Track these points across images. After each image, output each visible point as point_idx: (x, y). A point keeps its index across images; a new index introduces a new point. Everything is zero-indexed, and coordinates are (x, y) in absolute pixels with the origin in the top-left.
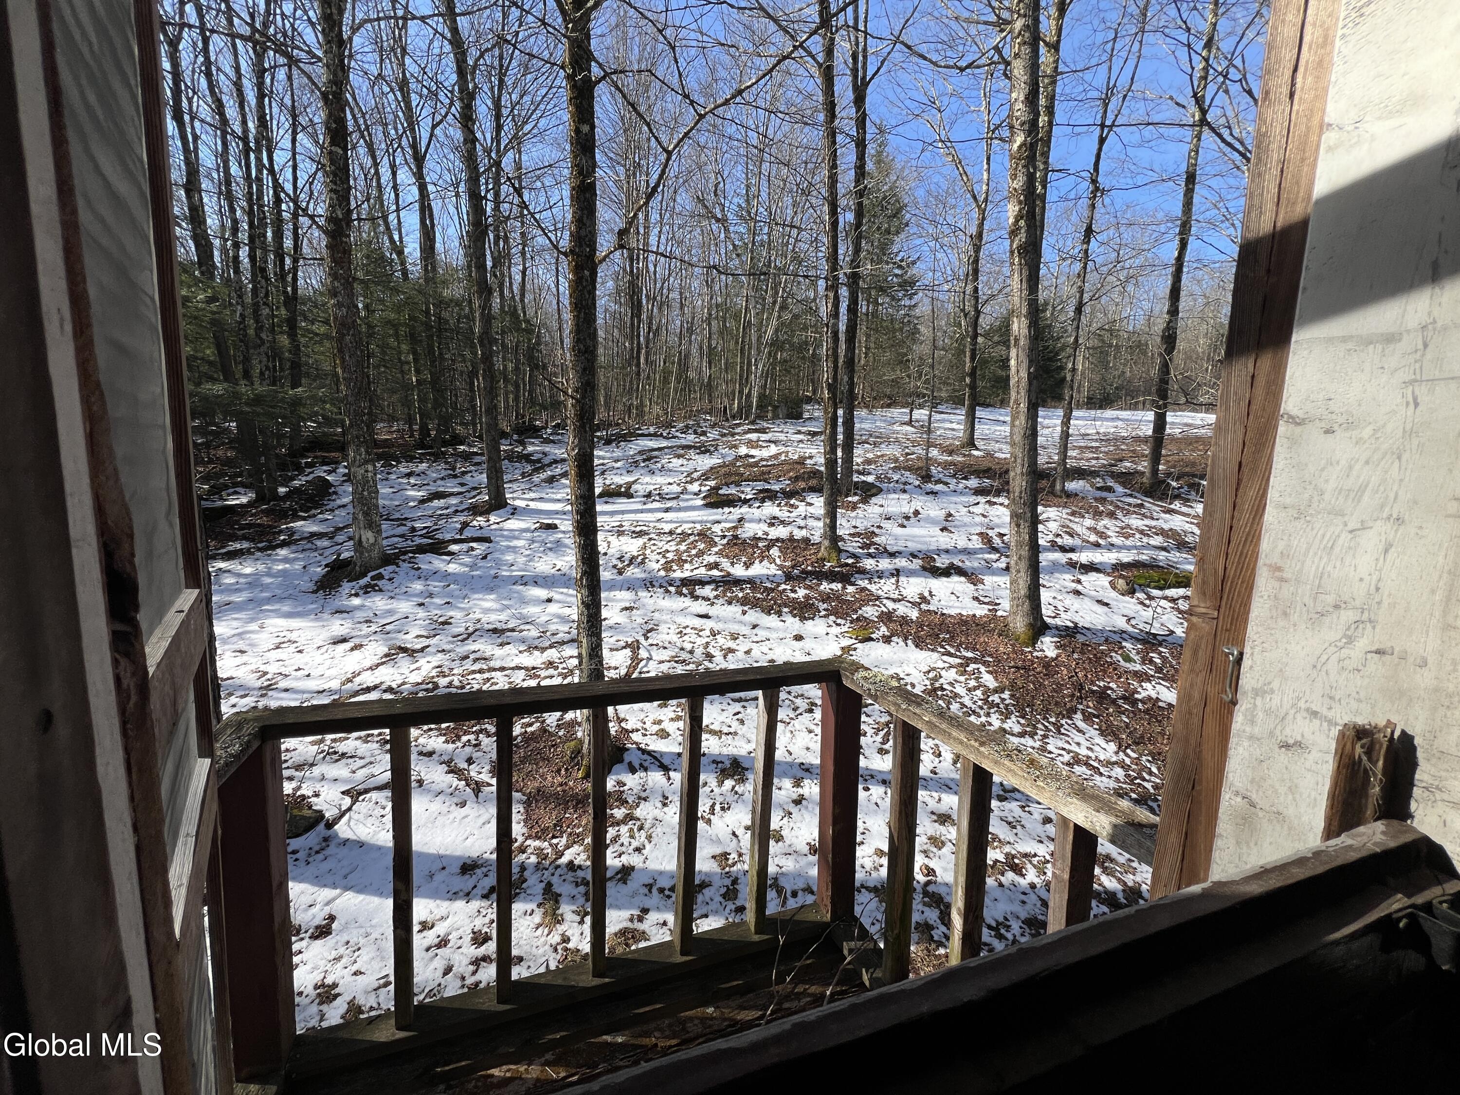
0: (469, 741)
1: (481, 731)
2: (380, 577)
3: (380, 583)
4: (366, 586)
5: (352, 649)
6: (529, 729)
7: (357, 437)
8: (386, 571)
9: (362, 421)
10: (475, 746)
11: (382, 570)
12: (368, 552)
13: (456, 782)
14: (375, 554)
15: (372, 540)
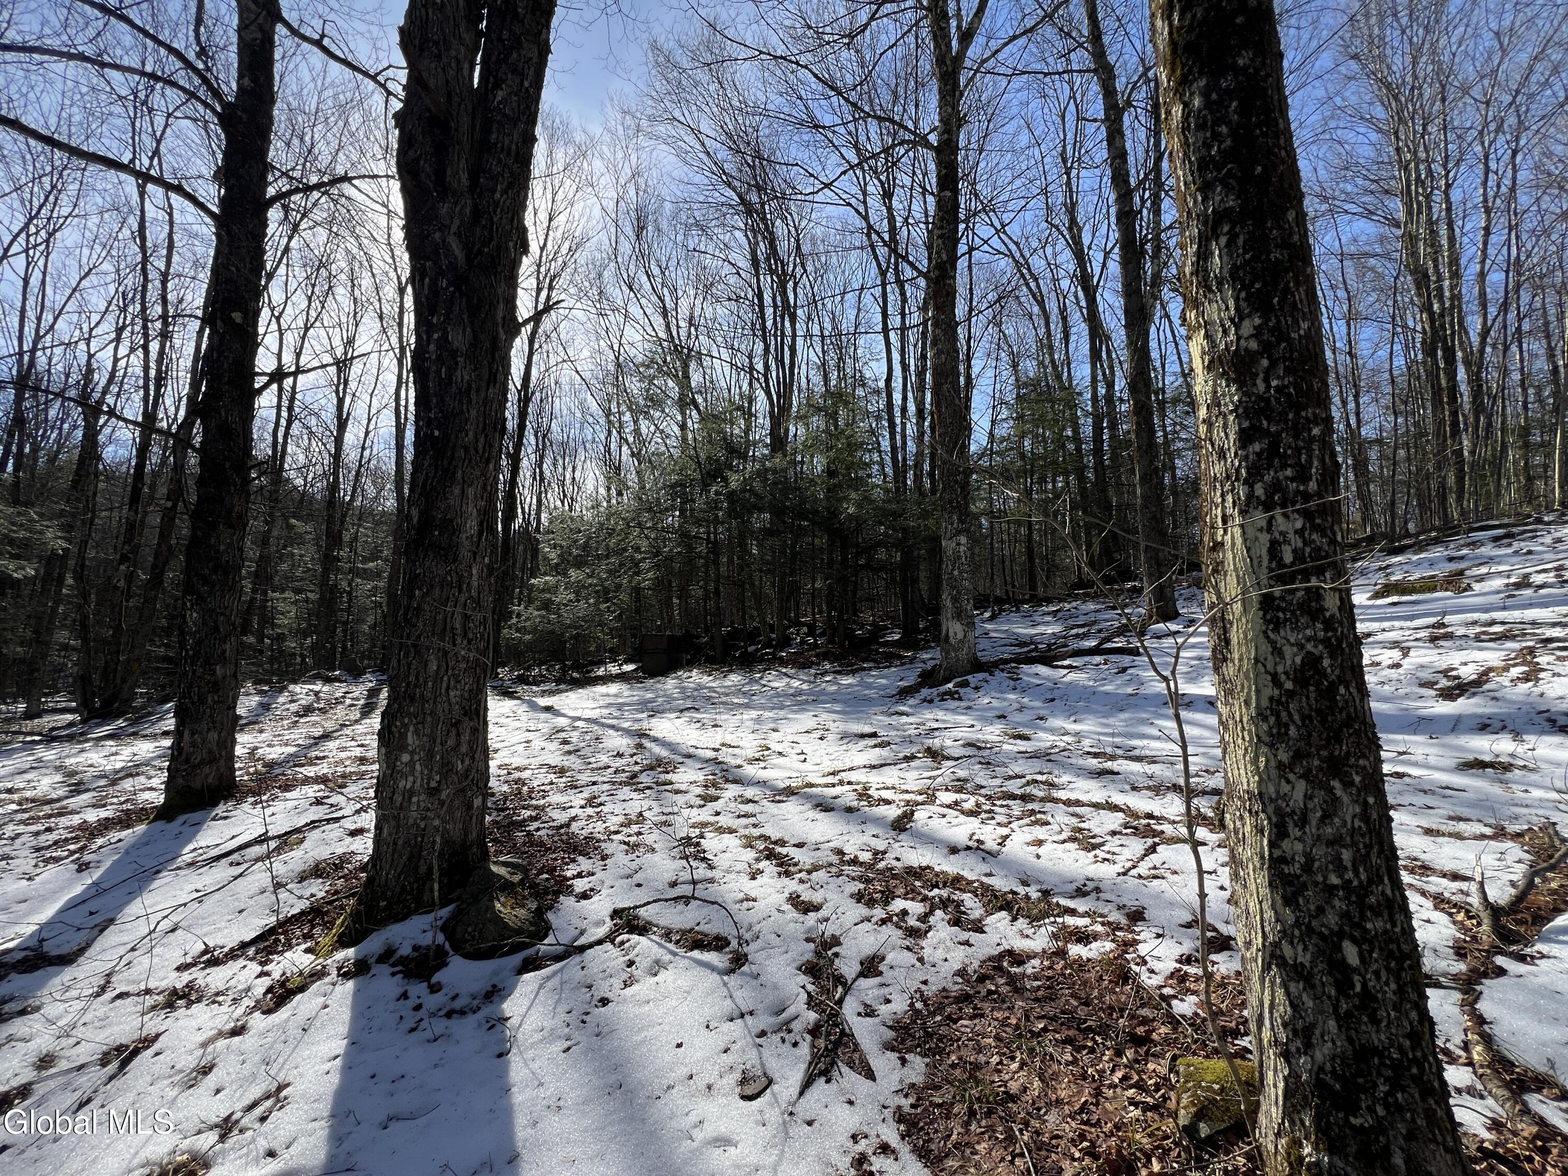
0: (904, 913)
1: (945, 904)
2: (966, 684)
3: (962, 691)
4: (945, 693)
5: (875, 746)
6: (1075, 950)
7: (950, 502)
8: (973, 679)
9: (956, 482)
10: (913, 933)
11: (969, 678)
12: (955, 651)
13: (799, 1005)
14: (963, 654)
15: (960, 636)
